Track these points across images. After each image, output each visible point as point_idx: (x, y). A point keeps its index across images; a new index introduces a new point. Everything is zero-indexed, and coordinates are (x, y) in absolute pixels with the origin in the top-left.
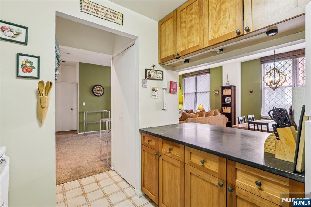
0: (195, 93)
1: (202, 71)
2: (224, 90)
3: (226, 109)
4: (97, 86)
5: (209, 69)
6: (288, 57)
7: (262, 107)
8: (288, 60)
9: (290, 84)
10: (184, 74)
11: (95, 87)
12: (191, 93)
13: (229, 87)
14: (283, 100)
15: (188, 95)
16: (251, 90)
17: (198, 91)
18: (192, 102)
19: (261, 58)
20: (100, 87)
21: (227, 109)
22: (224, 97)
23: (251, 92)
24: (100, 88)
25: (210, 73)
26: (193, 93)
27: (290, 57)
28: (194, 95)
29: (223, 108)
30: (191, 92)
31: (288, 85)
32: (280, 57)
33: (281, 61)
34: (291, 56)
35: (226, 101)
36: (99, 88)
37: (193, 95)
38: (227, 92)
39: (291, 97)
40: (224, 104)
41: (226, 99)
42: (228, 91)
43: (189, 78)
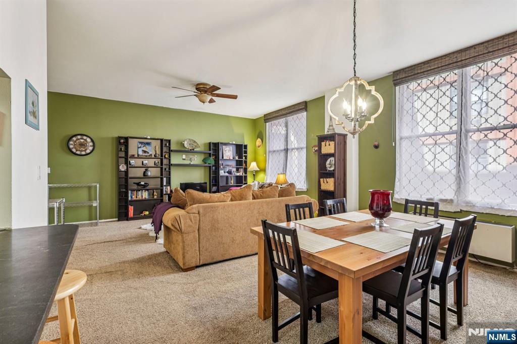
0: (285, 150)
1: (293, 107)
2: (323, 144)
3: (325, 182)
4: (79, 137)
5: (306, 103)
6: (446, 65)
7: (397, 180)
8: (447, 74)
9: (451, 128)
10: (267, 114)
11: (74, 139)
12: (278, 151)
13: (331, 137)
14: (438, 164)
15: (274, 154)
16: (376, 143)
17: (289, 148)
18: (279, 169)
19: (394, 72)
20: (85, 138)
21: (327, 182)
22: (323, 158)
23: (376, 147)
24: (86, 140)
25: (306, 111)
26: (282, 151)
27: (451, 66)
28: (283, 154)
29: (321, 180)
30: (278, 148)
31: (447, 129)
32: (429, 69)
33: (433, 78)
34: (453, 63)
35: (328, 166)
36: (82, 141)
37: (281, 154)
38: (328, 148)
39: (454, 157)
40: (324, 173)
41: (328, 162)
42: (329, 145)
43: (276, 122)
